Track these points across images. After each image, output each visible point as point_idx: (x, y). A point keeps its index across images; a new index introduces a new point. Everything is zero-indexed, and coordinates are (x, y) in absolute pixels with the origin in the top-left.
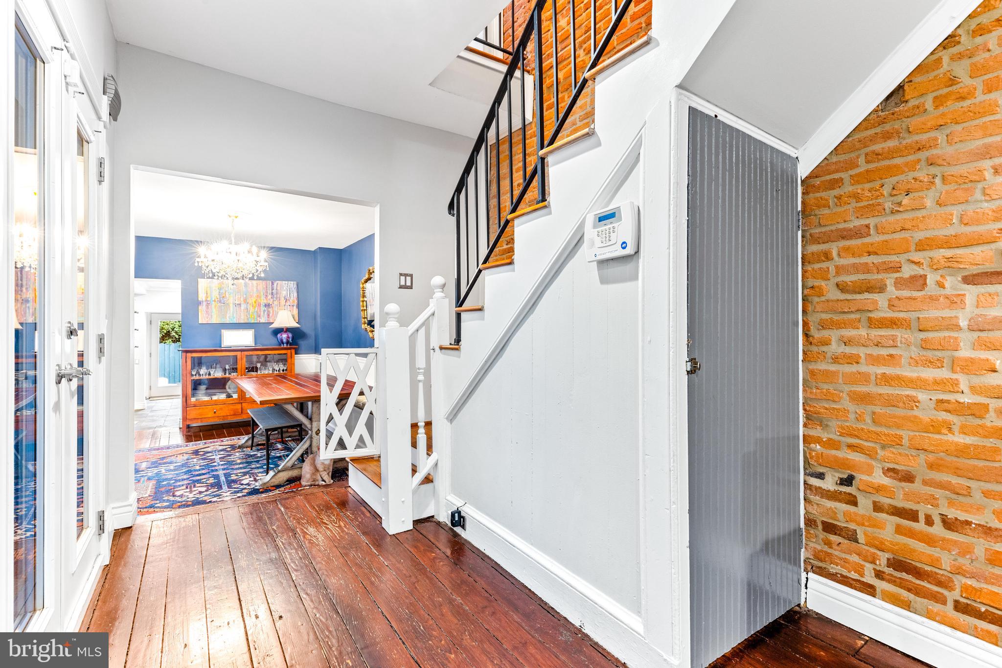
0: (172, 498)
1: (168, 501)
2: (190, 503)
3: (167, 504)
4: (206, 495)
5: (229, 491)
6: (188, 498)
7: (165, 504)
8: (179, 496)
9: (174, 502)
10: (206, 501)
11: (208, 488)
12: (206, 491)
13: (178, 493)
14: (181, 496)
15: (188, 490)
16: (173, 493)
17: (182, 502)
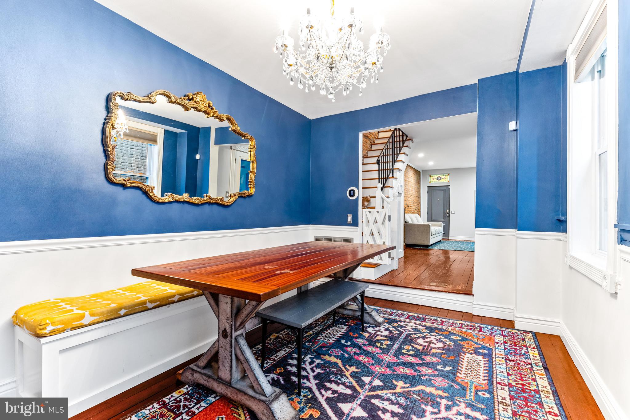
0: (448, 342)
1: (451, 340)
2: (437, 331)
3: (452, 337)
4: (422, 333)
5: (404, 330)
6: (436, 336)
7: (453, 337)
8: (441, 341)
9: (446, 337)
10: (426, 329)
11: (416, 340)
12: (418, 338)
13: (440, 345)
14: (440, 341)
15: (432, 345)
16: (445, 346)
17: (441, 335)
